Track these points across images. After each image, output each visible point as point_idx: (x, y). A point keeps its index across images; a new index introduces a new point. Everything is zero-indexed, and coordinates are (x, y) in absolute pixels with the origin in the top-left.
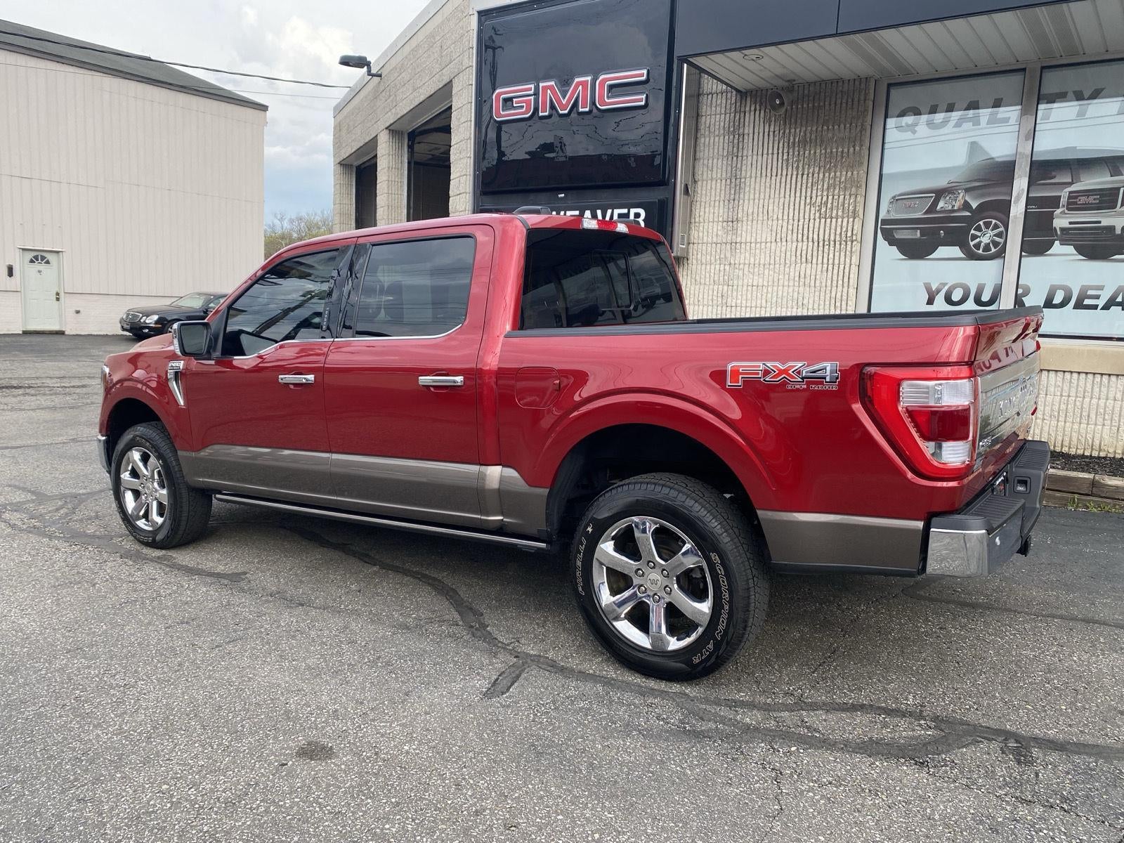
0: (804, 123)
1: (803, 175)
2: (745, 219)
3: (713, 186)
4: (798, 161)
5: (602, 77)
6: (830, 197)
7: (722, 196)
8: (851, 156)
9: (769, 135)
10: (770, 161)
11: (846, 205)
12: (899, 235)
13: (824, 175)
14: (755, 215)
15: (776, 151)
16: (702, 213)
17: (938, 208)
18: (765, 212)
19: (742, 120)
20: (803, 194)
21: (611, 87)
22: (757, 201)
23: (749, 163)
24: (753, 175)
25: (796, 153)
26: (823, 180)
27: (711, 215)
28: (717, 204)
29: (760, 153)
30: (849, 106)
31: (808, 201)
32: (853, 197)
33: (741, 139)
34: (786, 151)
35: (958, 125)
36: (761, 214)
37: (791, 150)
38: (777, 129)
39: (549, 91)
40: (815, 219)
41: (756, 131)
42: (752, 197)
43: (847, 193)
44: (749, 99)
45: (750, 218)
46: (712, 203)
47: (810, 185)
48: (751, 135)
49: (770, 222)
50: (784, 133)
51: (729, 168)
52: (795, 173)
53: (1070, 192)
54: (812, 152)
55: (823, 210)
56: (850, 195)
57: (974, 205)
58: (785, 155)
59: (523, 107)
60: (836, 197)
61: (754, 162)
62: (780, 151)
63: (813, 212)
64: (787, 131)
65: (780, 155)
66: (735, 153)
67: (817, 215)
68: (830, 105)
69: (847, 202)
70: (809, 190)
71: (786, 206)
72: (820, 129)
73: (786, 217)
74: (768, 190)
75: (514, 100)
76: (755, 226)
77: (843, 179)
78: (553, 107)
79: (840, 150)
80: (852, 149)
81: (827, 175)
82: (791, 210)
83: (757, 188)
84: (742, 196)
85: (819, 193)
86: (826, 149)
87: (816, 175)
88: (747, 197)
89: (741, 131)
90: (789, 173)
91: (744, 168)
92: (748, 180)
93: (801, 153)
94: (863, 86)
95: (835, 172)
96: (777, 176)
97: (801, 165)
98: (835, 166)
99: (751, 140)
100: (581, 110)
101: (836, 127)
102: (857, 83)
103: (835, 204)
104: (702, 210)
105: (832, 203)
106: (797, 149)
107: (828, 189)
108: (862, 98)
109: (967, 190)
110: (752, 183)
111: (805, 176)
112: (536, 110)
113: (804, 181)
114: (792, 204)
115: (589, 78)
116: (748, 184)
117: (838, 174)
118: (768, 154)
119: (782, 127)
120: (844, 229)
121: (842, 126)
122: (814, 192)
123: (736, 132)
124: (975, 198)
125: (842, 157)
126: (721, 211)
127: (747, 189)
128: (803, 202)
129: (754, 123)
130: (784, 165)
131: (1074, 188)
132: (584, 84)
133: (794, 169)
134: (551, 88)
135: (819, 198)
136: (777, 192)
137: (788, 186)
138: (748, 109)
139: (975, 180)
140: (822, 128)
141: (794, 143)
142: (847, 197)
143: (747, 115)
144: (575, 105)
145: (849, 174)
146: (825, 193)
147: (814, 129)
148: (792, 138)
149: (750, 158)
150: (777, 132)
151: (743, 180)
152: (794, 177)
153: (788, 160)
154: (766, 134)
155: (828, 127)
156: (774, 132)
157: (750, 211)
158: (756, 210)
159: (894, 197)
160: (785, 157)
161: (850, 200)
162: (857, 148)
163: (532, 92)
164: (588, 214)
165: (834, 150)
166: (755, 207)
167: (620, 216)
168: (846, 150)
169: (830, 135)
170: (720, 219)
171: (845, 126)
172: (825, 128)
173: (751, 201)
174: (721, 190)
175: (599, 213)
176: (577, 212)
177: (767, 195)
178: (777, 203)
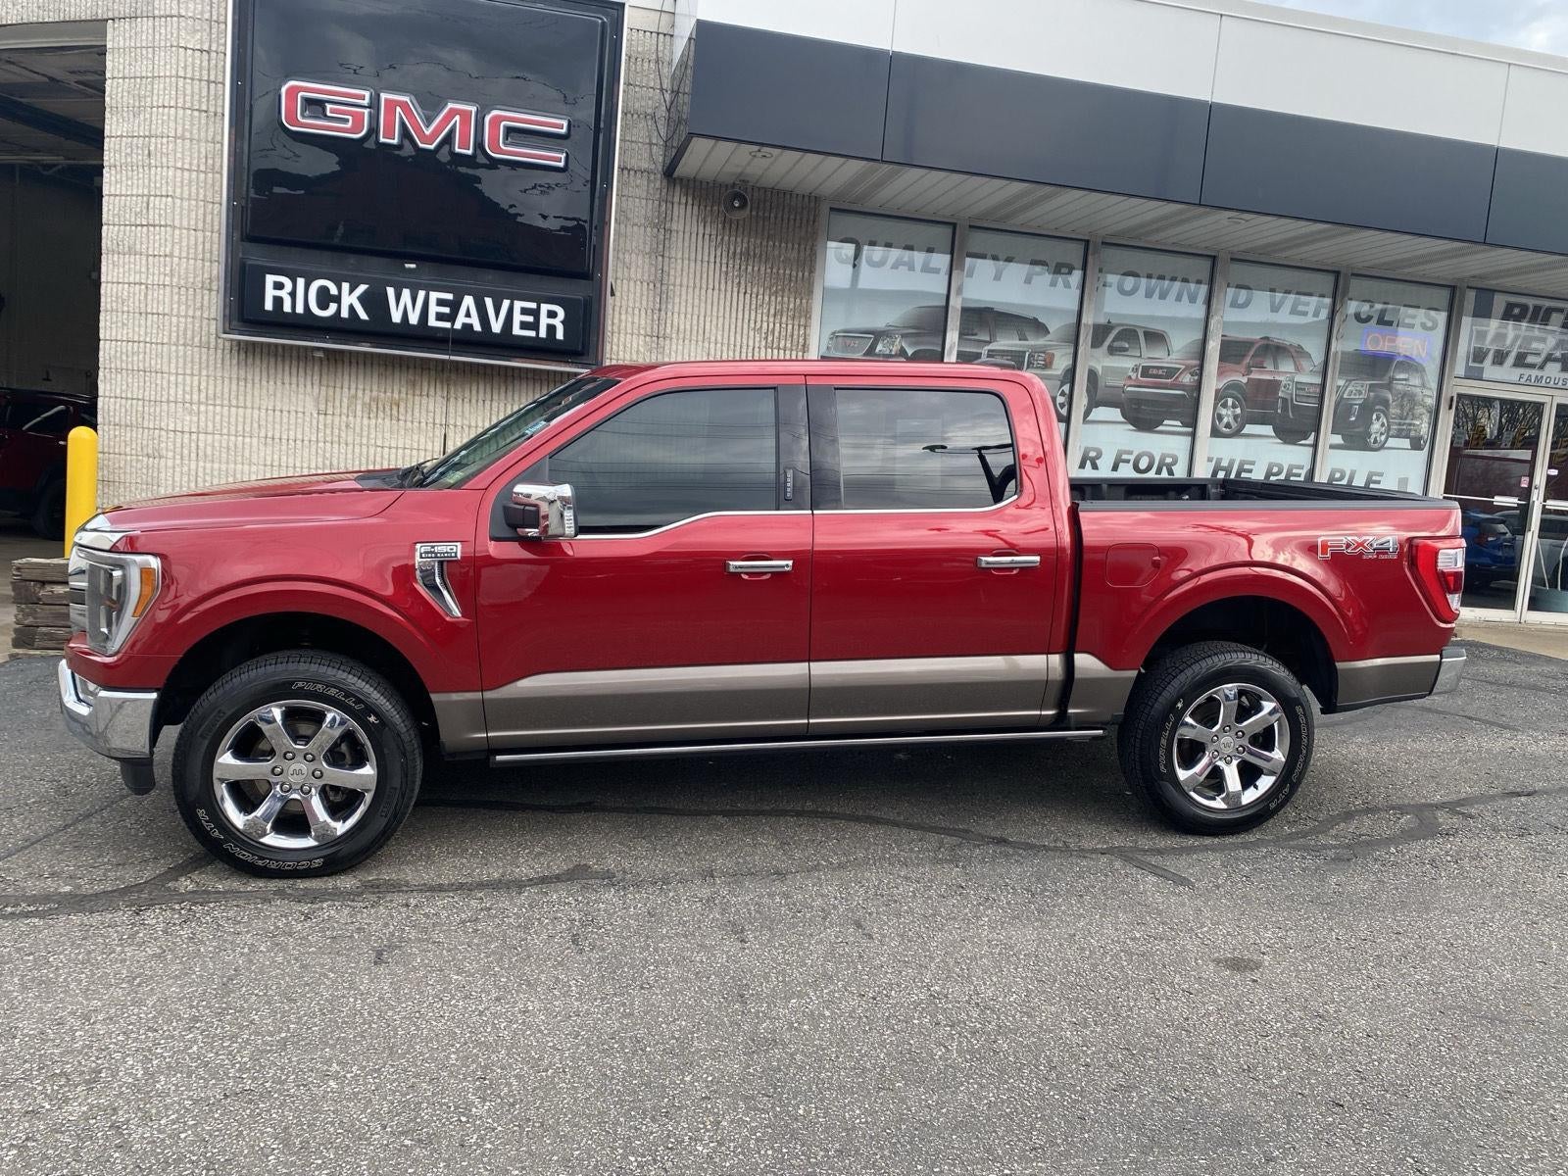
0: (746, 232)
1: (745, 293)
2: (674, 336)
3: (632, 289)
4: (740, 276)
5: (495, 113)
6: (778, 325)
7: (644, 303)
8: (799, 281)
9: (703, 237)
10: (705, 269)
11: (795, 337)
13: (770, 298)
14: (688, 333)
15: (712, 260)
16: (616, 321)
17: (877, 351)
18: (700, 331)
19: (668, 214)
20: (746, 316)
21: (509, 130)
22: (689, 316)
23: (679, 267)
24: (685, 282)
25: (737, 267)
26: (769, 303)
27: (629, 325)
28: (637, 311)
29: (693, 258)
30: (797, 225)
31: (752, 325)
32: (802, 328)
33: (667, 236)
34: (724, 261)
35: (895, 266)
36: (695, 332)
37: (731, 262)
38: (714, 232)
39: (398, 109)
40: (759, 348)
41: (687, 229)
42: (683, 309)
43: (796, 323)
44: (678, 188)
45: (681, 336)
46: (630, 310)
47: (753, 307)
48: (681, 233)
49: (706, 344)
50: (722, 239)
51: (653, 270)
52: (735, 289)
53: (989, 351)
54: (756, 268)
55: (770, 338)
56: (799, 326)
57: (910, 352)
58: (724, 266)
59: (347, 121)
60: (784, 326)
61: (685, 267)
62: (718, 260)
63: (757, 339)
64: (726, 238)
65: (718, 265)
66: (660, 251)
67: (763, 343)
68: (776, 218)
69: (796, 333)
70: (753, 313)
71: (727, 327)
72: (764, 243)
73: (725, 341)
74: (703, 305)
75: (329, 106)
76: (687, 346)
77: (792, 306)
78: (405, 133)
79: (788, 272)
80: (800, 274)
81: (773, 298)
82: (732, 334)
83: (690, 301)
84: (670, 307)
85: (765, 318)
86: (772, 269)
87: (760, 296)
88: (676, 309)
89: (668, 225)
90: (729, 288)
91: (672, 272)
92: (677, 288)
93: (743, 267)
94: (812, 204)
95: (783, 297)
96: (713, 289)
97: (743, 282)
98: (783, 290)
99: (680, 240)
100: (457, 150)
101: (783, 245)
102: (806, 199)
103: (783, 334)
104: (617, 316)
105: (780, 332)
106: (738, 262)
107: (775, 315)
108: (812, 218)
109: (903, 336)
110: (684, 292)
111: (748, 296)
112: (373, 130)
113: (747, 301)
114: (733, 327)
115: (474, 109)
116: (678, 293)
117: (786, 299)
118: (702, 261)
119: (720, 231)
121: (790, 245)
122: (759, 315)
123: (661, 226)
124: (911, 345)
125: (790, 281)
126: (643, 322)
127: (677, 300)
128: (746, 326)
129: (684, 218)
130: (723, 281)
131: (991, 347)
132: (465, 115)
133: (735, 285)
134: (404, 106)
135: (765, 325)
136: (715, 309)
137: (728, 304)
138: (676, 199)
139: (911, 327)
140: (768, 242)
141: (735, 253)
142: (796, 327)
143: (676, 207)
144: (449, 139)
145: (798, 301)
146: (771, 319)
147: (758, 242)
148: (732, 248)
149: (679, 261)
150: (713, 237)
151: (671, 287)
152: (735, 294)
153: (727, 273)
154: (700, 236)
155: (774, 244)
156: (710, 236)
157: (682, 327)
158: (688, 327)
159: (834, 333)
160: (724, 269)
161: (799, 330)
162: (806, 274)
163: (366, 102)
164: (468, 301)
165: (781, 271)
166: (688, 323)
167: (524, 311)
168: (794, 273)
169: (776, 252)
170: (642, 332)
171: (793, 245)
172: (771, 243)
173: (682, 316)
174: (642, 295)
175: (489, 302)
176: (449, 296)
177: (702, 311)
178: (714, 322)
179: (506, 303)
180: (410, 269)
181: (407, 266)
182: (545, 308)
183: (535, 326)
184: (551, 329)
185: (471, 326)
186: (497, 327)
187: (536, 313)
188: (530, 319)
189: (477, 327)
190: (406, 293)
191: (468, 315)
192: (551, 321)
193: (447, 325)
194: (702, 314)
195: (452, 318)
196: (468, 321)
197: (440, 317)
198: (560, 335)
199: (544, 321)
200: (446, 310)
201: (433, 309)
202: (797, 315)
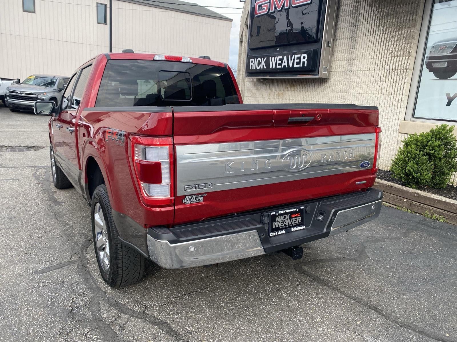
0: (388, 5)
1: (385, 33)
2: (356, 58)
3: (344, 42)
4: (384, 26)
6: (398, 45)
7: (347, 47)
8: (411, 22)
9: (371, 13)
10: (370, 27)
11: (405, 49)
12: (435, 66)
13: (396, 33)
14: (361, 56)
15: (373, 22)
16: (338, 56)
18: (366, 55)
19: (359, 6)
20: (385, 44)
22: (362, 49)
23: (361, 28)
24: (362, 35)
25: (383, 22)
26: (395, 36)
27: (342, 57)
28: (344, 51)
29: (366, 23)
31: (387, 48)
32: (409, 45)
33: (358, 16)
34: (378, 21)
36: (364, 56)
37: (381, 21)
38: (375, 9)
39: (274, 1)
40: (389, 58)
41: (365, 11)
42: (360, 46)
43: (407, 43)
45: (359, 58)
47: (388, 39)
48: (363, 14)
49: (367, 60)
50: (378, 11)
51: (351, 32)
52: (381, 33)
54: (391, 21)
55: (393, 52)
56: (408, 43)
58: (378, 23)
59: (265, 8)
60: (401, 45)
61: (363, 28)
62: (376, 22)
63: (388, 54)
64: (380, 10)
66: (355, 24)
67: (390, 55)
69: (406, 47)
70: (388, 42)
71: (376, 51)
73: (375, 57)
74: (368, 43)
75: (262, 6)
76: (360, 62)
77: (405, 35)
78: (275, 7)
79: (405, 18)
82: (378, 53)
83: (363, 42)
84: (356, 47)
85: (392, 43)
86: (398, 19)
87: (392, 33)
88: (358, 47)
89: (358, 12)
90: (379, 33)
91: (358, 31)
92: (359, 37)
93: (386, 21)
96: (373, 35)
97: (385, 29)
98: (402, 28)
99: (362, 17)
100: (286, 8)
101: (404, 6)
103: (400, 49)
104: (338, 54)
105: (398, 49)
106: (384, 20)
107: (397, 40)
110: (361, 39)
111: (386, 34)
112: (269, 9)
113: (386, 37)
114: (379, 50)
116: (359, 40)
117: (403, 32)
118: (370, 23)
119: (378, 8)
120: (403, 63)
121: (408, 4)
122: (390, 43)
123: (356, 13)
125: (406, 22)
126: (346, 55)
127: (359, 43)
128: (384, 49)
129: (365, 7)
130: (377, 29)
133: (382, 31)
135: (392, 46)
136: (372, 44)
137: (378, 40)
140: (397, 7)
141: (383, 16)
142: (406, 45)
143: (362, 3)
144: (283, 6)
145: (409, 31)
146: (395, 43)
147: (393, 8)
148: (382, 14)
149: (361, 26)
150: (375, 11)
151: (357, 38)
152: (381, 35)
153: (379, 26)
155: (400, 7)
157: (359, 54)
158: (361, 54)
159: (435, 44)
161: (407, 46)
162: (414, 16)
163: (268, 1)
165: (402, 19)
166: (362, 52)
167: (297, 58)
169: (401, 10)
170: (346, 59)
171: (409, 5)
172: (399, 6)
173: (360, 50)
174: (347, 44)
175: (290, 57)
176: (281, 57)
179: (293, 56)
181: (278, 49)
183: (300, 63)
185: (286, 66)
186: (291, 65)
188: (299, 60)
192: (304, 60)
193: (281, 67)
196: (284, 64)
197: (279, 64)
198: (306, 65)
199: (302, 60)
200: (281, 62)
201: (278, 62)
202: (407, 38)
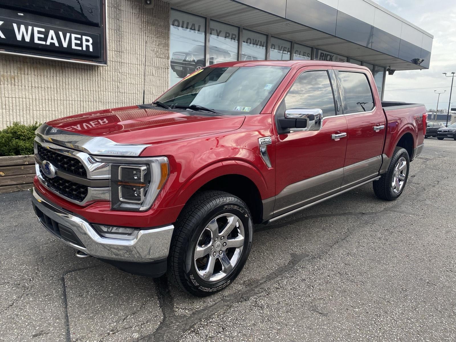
0: (147, 14)
1: (148, 37)
2: (125, 51)
4: (146, 30)
6: (159, 49)
7: (113, 38)
8: (165, 34)
9: (133, 14)
11: (165, 54)
12: (176, 68)
14: (130, 51)
15: (136, 23)
17: (186, 60)
19: (120, 3)
20: (149, 45)
22: (130, 44)
23: (125, 25)
24: (127, 31)
25: (145, 26)
26: (156, 41)
29: (129, 22)
30: (163, 12)
31: (151, 49)
32: (167, 51)
33: (120, 12)
34: (140, 24)
36: (132, 49)
37: (142, 24)
41: (127, 10)
42: (127, 41)
43: (165, 49)
45: (127, 52)
47: (151, 42)
48: (125, 12)
49: (136, 55)
50: (139, 15)
51: (116, 25)
52: (145, 35)
54: (151, 28)
55: (157, 54)
57: (196, 60)
58: (140, 26)
60: (161, 50)
61: (127, 25)
62: (138, 23)
63: (153, 54)
64: (140, 15)
65: (138, 25)
66: (118, 18)
67: (155, 56)
68: (156, 9)
69: (165, 52)
70: (151, 44)
72: (153, 19)
73: (143, 54)
74: (134, 40)
76: (130, 56)
77: (163, 43)
79: (161, 30)
80: (165, 31)
81: (157, 39)
82: (145, 51)
83: (129, 38)
84: (123, 40)
85: (155, 46)
86: (156, 28)
87: (153, 38)
88: (125, 41)
89: (120, 8)
90: (142, 34)
91: (122, 26)
92: (125, 33)
93: (147, 27)
94: (167, 6)
95: (160, 39)
96: (137, 34)
97: (147, 32)
98: (160, 36)
99: (124, 14)
101: (159, 20)
102: (165, 4)
103: (161, 52)
106: (145, 24)
107: (158, 45)
108: (167, 11)
109: (194, 55)
110: (127, 35)
116: (125, 35)
118: (133, 23)
119: (138, 12)
120: (165, 63)
121: (161, 20)
122: (153, 45)
123: (117, 8)
124: (196, 58)
125: (162, 33)
126: (113, 46)
127: (125, 38)
128: (149, 49)
129: (125, 6)
130: (140, 30)
131: (217, 60)
133: (144, 33)
135: (155, 49)
136: (138, 42)
139: (196, 52)
141: (143, 21)
145: (165, 40)
146: (157, 47)
147: (151, 18)
148: (142, 19)
149: (125, 22)
151: (123, 33)
153: (141, 28)
154: (131, 13)
156: (135, 13)
157: (128, 48)
159: (174, 53)
162: (167, 31)
164: (52, 33)
165: (159, 29)
166: (129, 47)
167: (76, 39)
168: (163, 31)
169: (157, 22)
170: (114, 50)
172: (155, 19)
173: (127, 44)
174: (112, 35)
175: (61, 33)
176: (43, 30)
177: (134, 42)
178: (138, 47)
179: (68, 35)
180: (21, 16)
181: (19, 14)
182: (84, 38)
183: (81, 45)
184: (88, 47)
185: (54, 44)
186: (65, 45)
187: (81, 39)
188: (79, 42)
189: (57, 44)
190: (23, 27)
191: (52, 39)
192: (87, 43)
193: (44, 43)
194: (134, 43)
195: (45, 39)
196: (52, 41)
197: (40, 39)
198: (91, 49)
199: (85, 43)
200: (42, 36)
201: (36, 35)
202: (165, 46)
